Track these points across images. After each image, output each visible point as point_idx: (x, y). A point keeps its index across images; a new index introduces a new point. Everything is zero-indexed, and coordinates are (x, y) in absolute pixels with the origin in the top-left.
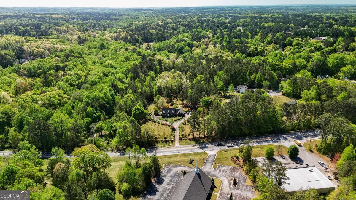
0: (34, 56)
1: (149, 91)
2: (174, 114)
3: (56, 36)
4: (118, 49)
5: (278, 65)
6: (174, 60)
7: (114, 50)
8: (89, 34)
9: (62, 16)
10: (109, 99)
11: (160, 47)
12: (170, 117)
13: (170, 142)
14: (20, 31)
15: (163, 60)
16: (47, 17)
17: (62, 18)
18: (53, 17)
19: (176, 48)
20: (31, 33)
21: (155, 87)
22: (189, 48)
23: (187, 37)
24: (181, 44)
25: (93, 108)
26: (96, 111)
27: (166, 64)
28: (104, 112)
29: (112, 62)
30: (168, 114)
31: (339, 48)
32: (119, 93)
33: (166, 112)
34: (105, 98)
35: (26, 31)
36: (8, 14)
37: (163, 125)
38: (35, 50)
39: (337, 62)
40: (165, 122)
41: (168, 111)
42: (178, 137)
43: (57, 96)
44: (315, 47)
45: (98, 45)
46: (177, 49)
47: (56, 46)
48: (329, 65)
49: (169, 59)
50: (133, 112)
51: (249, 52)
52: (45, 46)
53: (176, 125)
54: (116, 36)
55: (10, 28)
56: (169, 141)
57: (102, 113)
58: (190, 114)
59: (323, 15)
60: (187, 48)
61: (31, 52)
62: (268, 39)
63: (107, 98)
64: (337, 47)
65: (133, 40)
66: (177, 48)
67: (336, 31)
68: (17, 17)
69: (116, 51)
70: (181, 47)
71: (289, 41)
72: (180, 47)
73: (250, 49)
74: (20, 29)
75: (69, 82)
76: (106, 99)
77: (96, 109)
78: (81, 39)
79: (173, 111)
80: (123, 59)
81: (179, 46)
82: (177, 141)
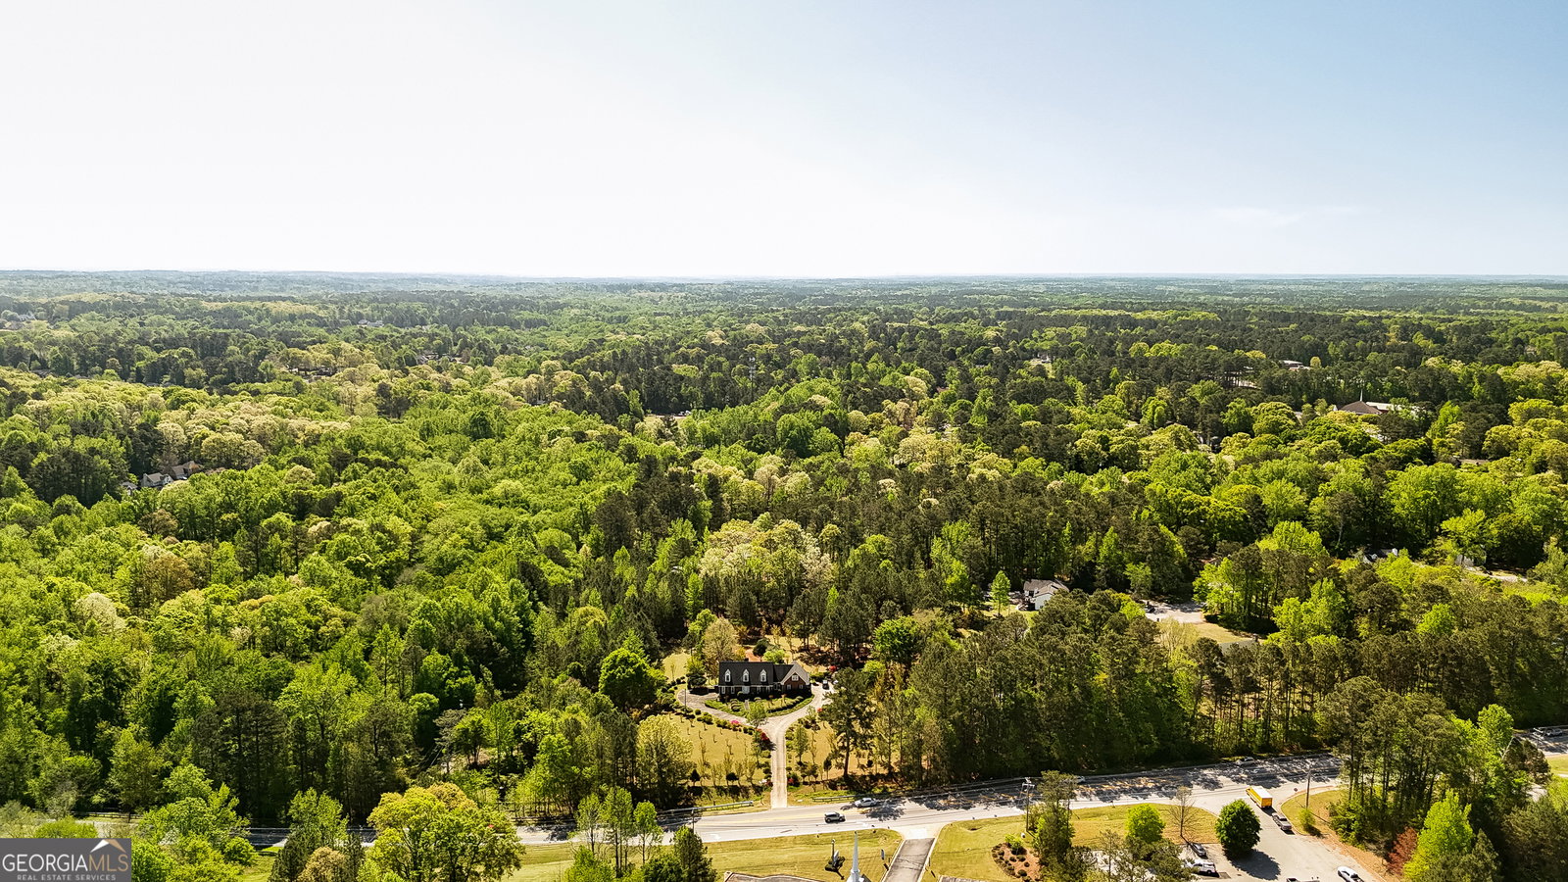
0: (201, 461)
1: (668, 596)
2: (767, 683)
3: (290, 384)
4: (544, 438)
5: (1190, 505)
6: (770, 480)
7: (530, 439)
8: (424, 377)
9: (311, 309)
10: (509, 626)
11: (716, 430)
12: (751, 697)
13: (751, 791)
14: (141, 364)
15: (726, 479)
16: (250, 313)
17: (311, 316)
18: (273, 312)
19: (779, 436)
20: (188, 371)
21: (693, 578)
22: (833, 436)
23: (825, 393)
24: (801, 419)
25: (448, 658)
26: (456, 669)
27: (738, 493)
28: (487, 673)
29: (521, 487)
30: (746, 684)
31: (1442, 445)
32: (546, 604)
33: (737, 675)
34: (492, 619)
35: (164, 366)
36: (88, 297)
37: (724, 727)
38: (204, 437)
39: (1427, 496)
40: (731, 718)
41: (746, 673)
42: (784, 774)
43: (304, 610)
44: (1343, 441)
45: (465, 418)
46: (783, 440)
47: (294, 423)
48: (1397, 510)
49: (750, 475)
50: (602, 677)
51: (1077, 456)
52: (247, 421)
53: (776, 728)
54: (534, 387)
55: (98, 353)
56: (745, 789)
57: (478, 675)
58: (831, 686)
59: (1388, 317)
60: (825, 434)
61: (188, 446)
62: (1154, 408)
63: (502, 620)
64: (1435, 442)
65: (603, 402)
66: (786, 433)
67: (1436, 380)
68: (124, 308)
69: (537, 442)
70: (799, 432)
71: (1238, 414)
72: (794, 432)
73: (1077, 443)
74: (141, 357)
75: (351, 558)
76: (498, 624)
77: (458, 661)
78: (389, 396)
79: (763, 673)
80: (565, 475)
81: (791, 428)
82: (779, 788)
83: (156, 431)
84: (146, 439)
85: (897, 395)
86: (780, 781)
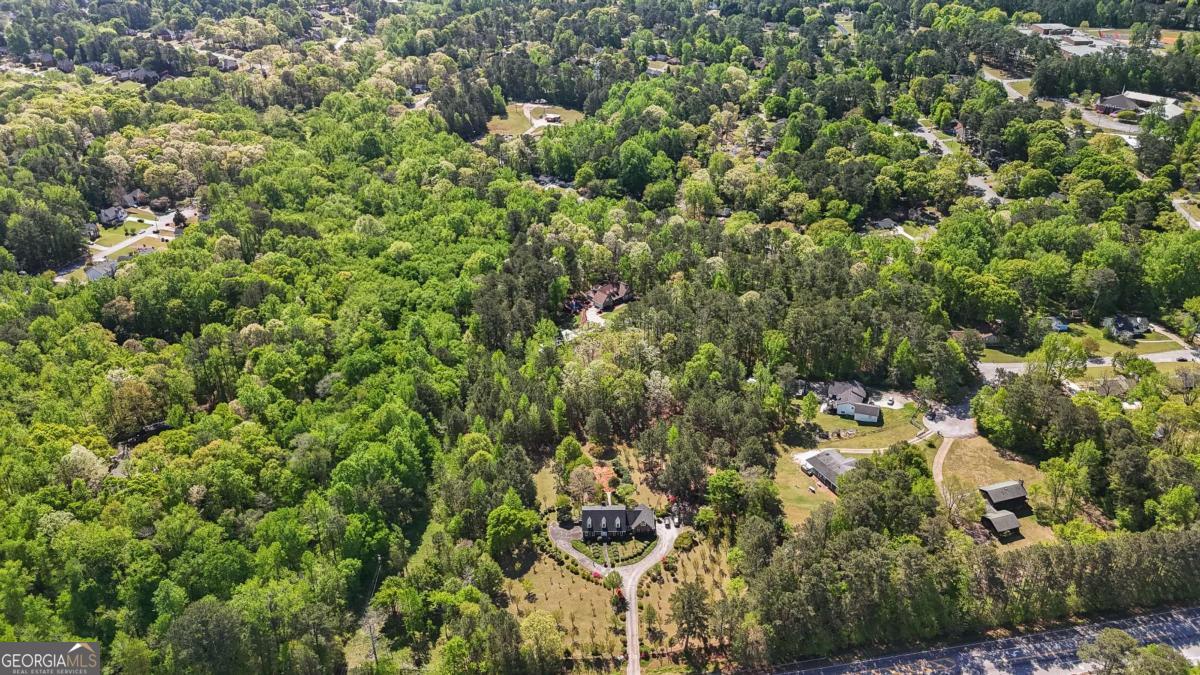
0: (146, 190)
1: (538, 416)
5: (972, 287)
6: (616, 243)
7: (414, 178)
11: (568, 150)
15: (580, 244)
19: (622, 159)
22: (667, 161)
25: (365, 515)
27: (590, 257)
29: (410, 246)
34: (397, 463)
38: (145, 168)
44: (1106, 178)
46: (626, 165)
47: (216, 150)
49: (600, 237)
50: (490, 531)
51: (876, 192)
52: (177, 148)
53: (630, 580)
58: (672, 526)
60: (661, 161)
61: (132, 174)
63: (405, 462)
65: (472, 100)
66: (628, 159)
70: (639, 159)
71: (1016, 132)
73: (877, 179)
75: (278, 375)
76: (402, 467)
77: (373, 516)
78: (293, 83)
79: (618, 521)
80: (446, 232)
82: (633, 662)
83: (103, 166)
84: (96, 174)
85: (722, 98)
86: (634, 656)
